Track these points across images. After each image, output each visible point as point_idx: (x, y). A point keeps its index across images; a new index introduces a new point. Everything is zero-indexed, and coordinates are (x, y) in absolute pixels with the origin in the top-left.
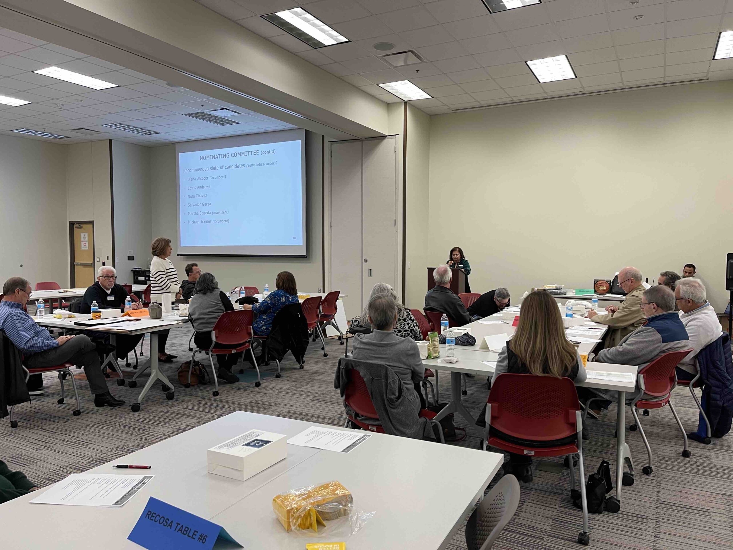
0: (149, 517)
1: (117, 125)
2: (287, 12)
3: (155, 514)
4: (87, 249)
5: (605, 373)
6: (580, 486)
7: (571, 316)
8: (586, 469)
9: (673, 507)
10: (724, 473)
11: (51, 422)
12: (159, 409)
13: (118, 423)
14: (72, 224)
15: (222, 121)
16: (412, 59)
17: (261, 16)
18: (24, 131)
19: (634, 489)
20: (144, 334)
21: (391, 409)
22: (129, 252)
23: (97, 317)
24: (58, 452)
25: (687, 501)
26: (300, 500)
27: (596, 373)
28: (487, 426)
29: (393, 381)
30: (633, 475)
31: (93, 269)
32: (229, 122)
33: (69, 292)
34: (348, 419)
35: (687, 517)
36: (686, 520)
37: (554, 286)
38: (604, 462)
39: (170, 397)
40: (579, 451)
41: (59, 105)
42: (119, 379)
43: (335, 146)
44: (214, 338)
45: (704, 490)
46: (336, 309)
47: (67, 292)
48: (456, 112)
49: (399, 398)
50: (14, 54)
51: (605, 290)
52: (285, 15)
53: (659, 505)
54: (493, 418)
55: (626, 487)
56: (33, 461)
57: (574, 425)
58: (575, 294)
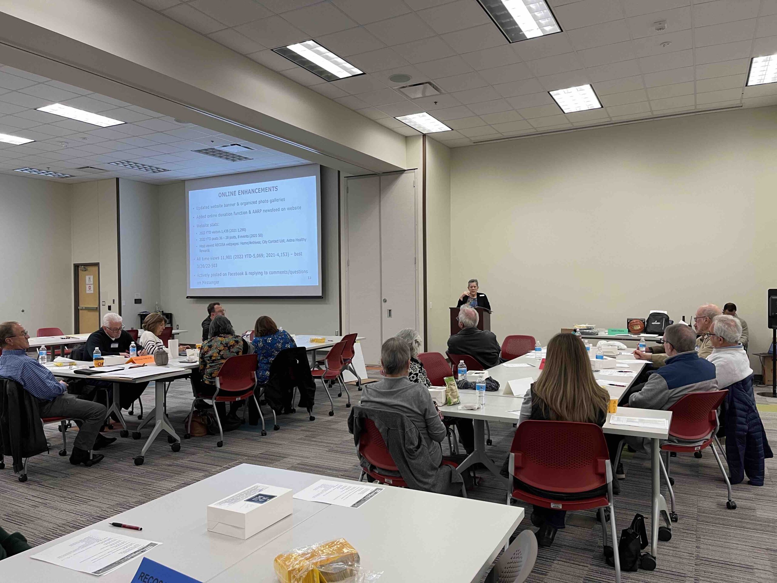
0: (142, 578)
1: (124, 163)
2: (298, 45)
3: (149, 576)
4: (92, 292)
5: (637, 419)
6: (612, 542)
7: (602, 358)
8: (618, 523)
9: (713, 564)
10: (769, 526)
11: (48, 478)
12: (164, 463)
13: (120, 478)
14: (77, 266)
15: (233, 157)
16: (430, 91)
17: (272, 50)
18: (27, 170)
19: (671, 545)
20: (148, 382)
21: (410, 460)
22: (136, 295)
23: (99, 364)
24: (56, 509)
25: (729, 557)
26: (303, 560)
27: (628, 419)
28: (511, 478)
29: (410, 430)
30: (670, 530)
31: (98, 313)
32: (240, 158)
33: (72, 338)
34: (363, 471)
35: (728, 574)
36: (728, 578)
37: (585, 326)
38: (638, 515)
39: (176, 449)
40: (609, 504)
41: (63, 143)
42: (122, 430)
43: (351, 181)
44: (218, 386)
45: (746, 544)
46: (353, 352)
47: (69, 338)
48: (478, 144)
49: (418, 447)
50: (16, 91)
51: (640, 329)
52: (297, 48)
53: (698, 562)
54: (517, 468)
55: (663, 543)
56: (30, 519)
57: (603, 476)
58: (607, 334)
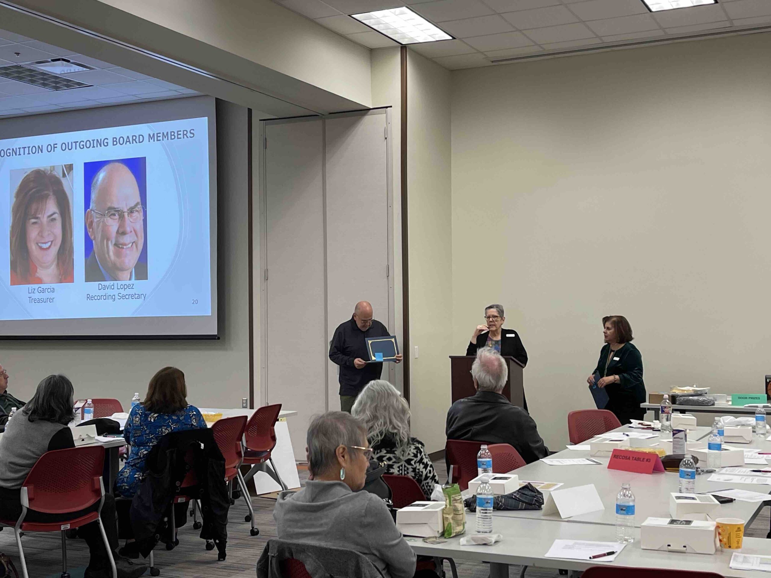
15: (56, 83)
27: (761, 558)
32: (69, 84)
37: (691, 389)
43: (272, 128)
46: (274, 439)
48: (500, 64)
58: (730, 403)
